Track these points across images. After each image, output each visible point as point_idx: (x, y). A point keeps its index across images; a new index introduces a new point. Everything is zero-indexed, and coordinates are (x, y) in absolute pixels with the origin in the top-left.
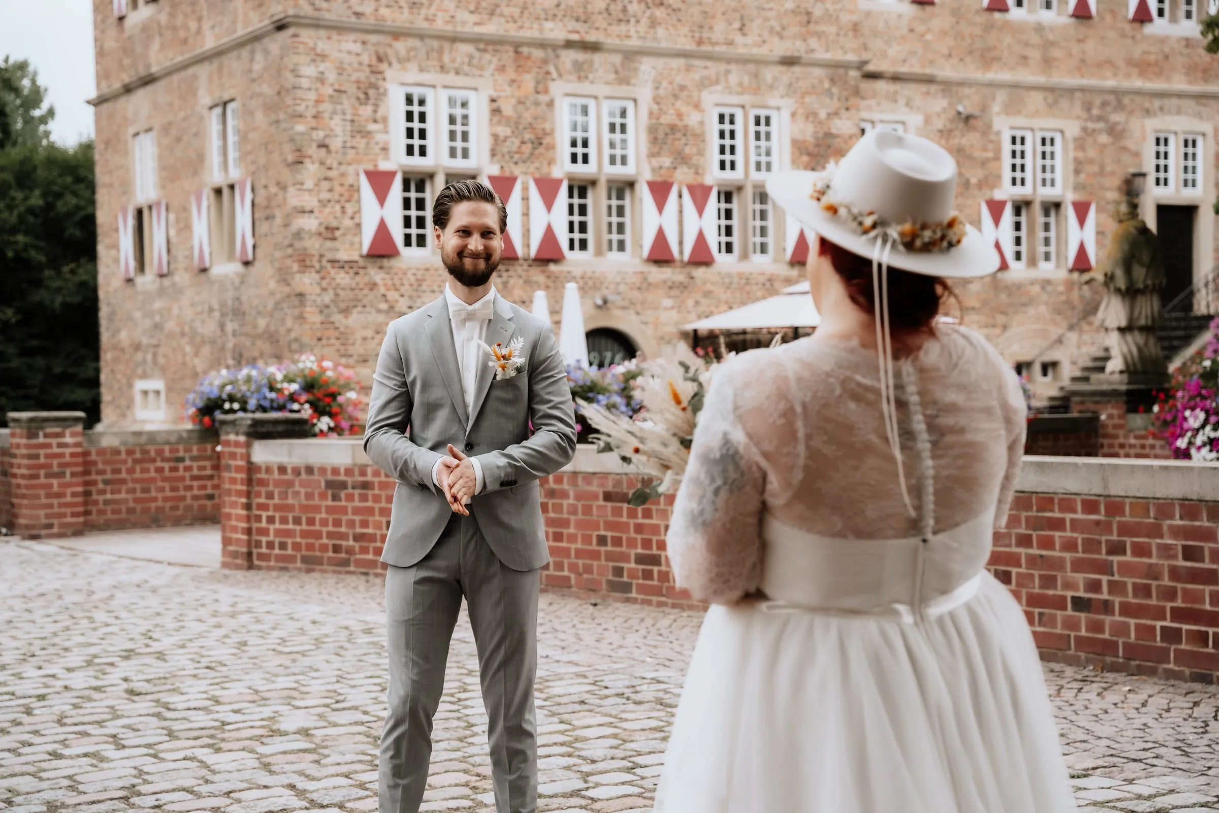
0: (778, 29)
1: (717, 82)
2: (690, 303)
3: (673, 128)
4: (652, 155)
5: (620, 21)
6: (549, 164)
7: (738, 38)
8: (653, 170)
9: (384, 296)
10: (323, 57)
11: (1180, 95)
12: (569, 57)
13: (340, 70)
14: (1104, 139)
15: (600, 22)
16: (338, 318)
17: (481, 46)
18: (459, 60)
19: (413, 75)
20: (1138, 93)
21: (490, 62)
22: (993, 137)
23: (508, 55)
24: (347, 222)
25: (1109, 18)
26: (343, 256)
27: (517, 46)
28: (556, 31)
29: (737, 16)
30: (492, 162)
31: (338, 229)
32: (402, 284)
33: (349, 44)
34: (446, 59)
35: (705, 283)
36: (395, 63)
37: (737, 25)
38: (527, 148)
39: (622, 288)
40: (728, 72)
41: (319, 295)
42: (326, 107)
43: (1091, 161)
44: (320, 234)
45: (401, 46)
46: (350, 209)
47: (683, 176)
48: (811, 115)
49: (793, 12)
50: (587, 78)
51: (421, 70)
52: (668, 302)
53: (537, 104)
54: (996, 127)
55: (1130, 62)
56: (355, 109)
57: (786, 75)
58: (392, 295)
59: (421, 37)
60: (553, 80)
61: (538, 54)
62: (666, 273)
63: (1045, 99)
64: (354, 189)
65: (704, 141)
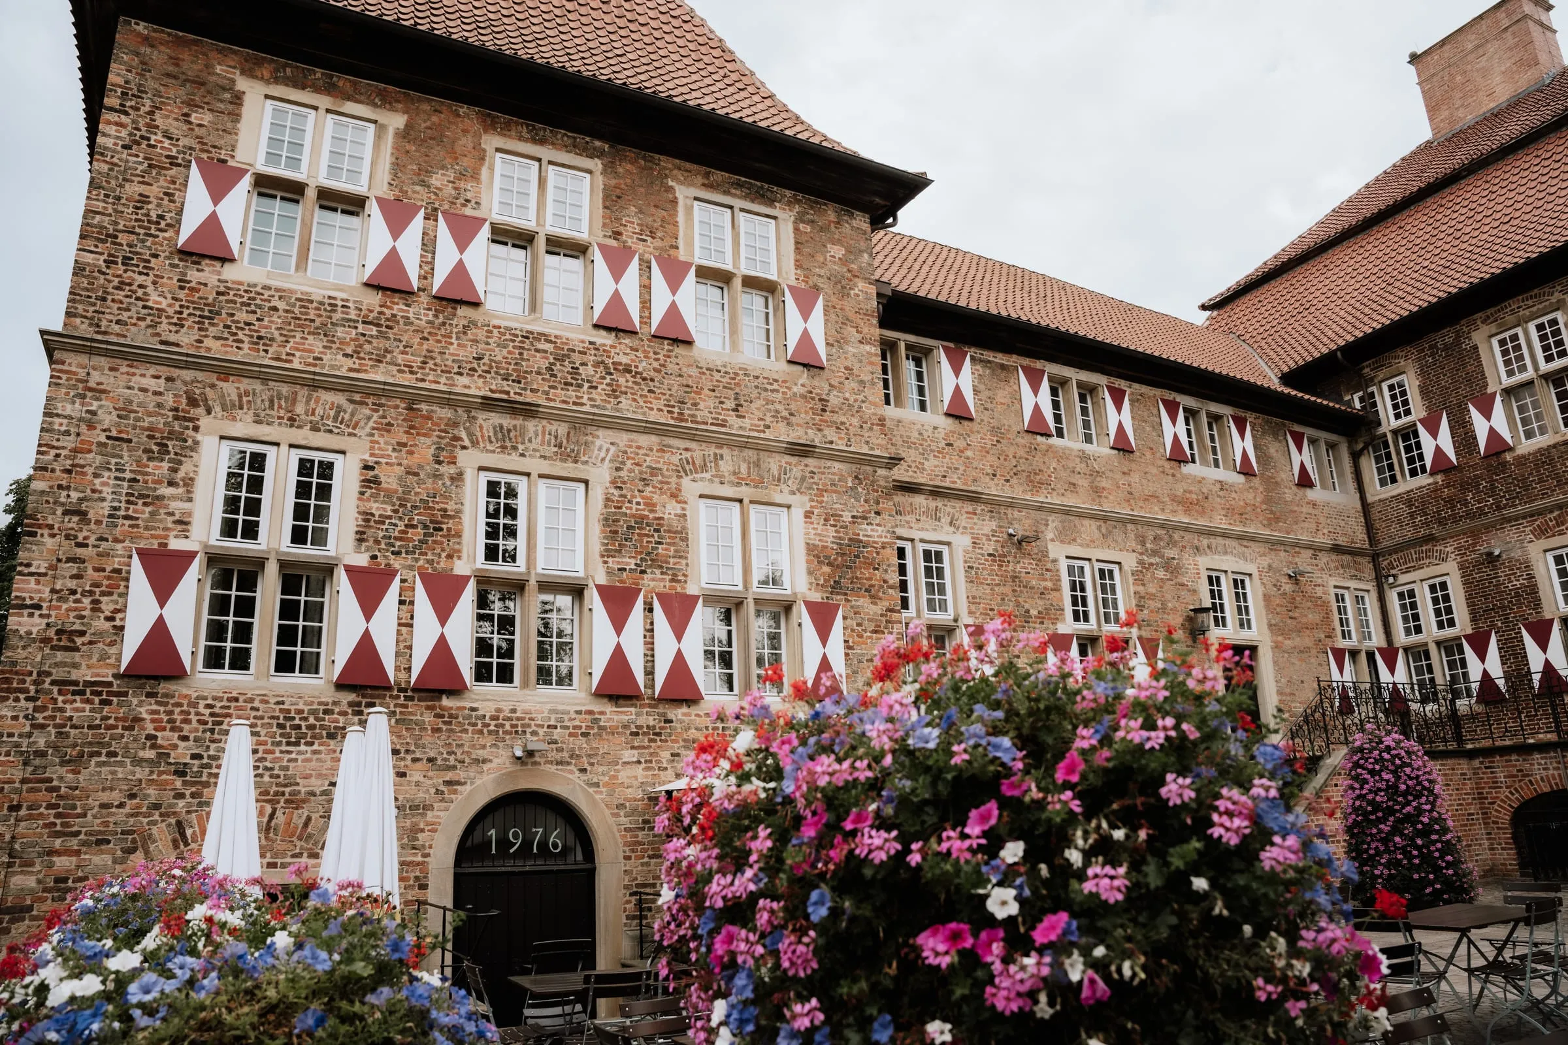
0: (785, 414)
1: (704, 468)
2: (665, 755)
3: (640, 520)
4: (607, 554)
5: (566, 384)
6: (450, 557)
7: (732, 419)
8: (609, 573)
9: (149, 737)
10: (99, 392)
11: (1224, 535)
12: (489, 421)
13: (125, 411)
14: (1161, 574)
15: (538, 382)
16: (58, 773)
17: (357, 397)
18: (319, 411)
19: (243, 426)
20: (1186, 528)
21: (369, 418)
22: (1049, 566)
23: (396, 411)
24: (101, 624)
25: (1148, 454)
26: (84, 674)
27: (412, 400)
28: (474, 387)
29: (731, 393)
30: (358, 550)
31: (82, 633)
32: (187, 721)
33: (147, 378)
34: (300, 409)
35: (687, 729)
36: (217, 409)
37: (730, 404)
38: (417, 534)
39: (557, 733)
40: (718, 458)
41: (29, 735)
42: (94, 459)
43: (1152, 597)
44: (46, 641)
45: (230, 388)
46: (107, 606)
47: (653, 582)
48: (831, 518)
49: (803, 396)
50: (515, 448)
51: (258, 421)
52: (629, 755)
53: (437, 476)
54: (1052, 555)
55: (1174, 499)
56: (139, 462)
57: (798, 467)
58: (165, 737)
59: (263, 376)
60: (464, 448)
61: (445, 413)
62: (628, 714)
63: (1099, 528)
64: (121, 576)
65: (685, 539)
